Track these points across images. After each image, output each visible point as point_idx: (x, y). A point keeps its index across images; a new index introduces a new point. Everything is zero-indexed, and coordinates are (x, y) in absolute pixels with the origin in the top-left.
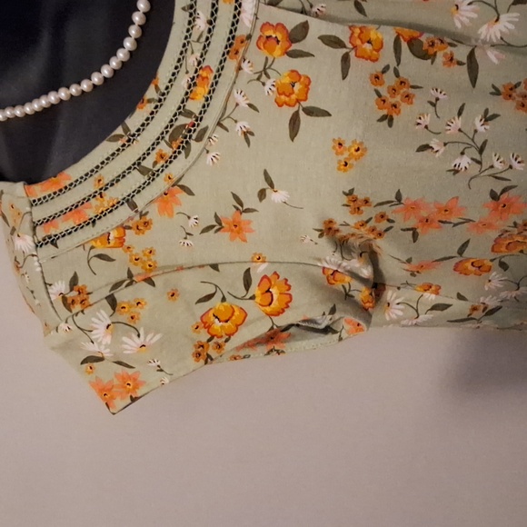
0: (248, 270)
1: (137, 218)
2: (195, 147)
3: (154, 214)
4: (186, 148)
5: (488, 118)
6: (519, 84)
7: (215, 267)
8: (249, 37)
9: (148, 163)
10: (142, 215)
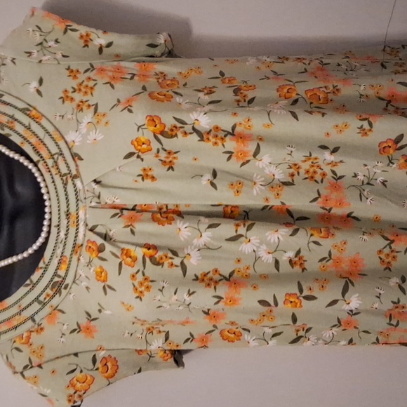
0: (95, 356)
1: (36, 326)
2: (64, 292)
3: (45, 323)
4: (59, 292)
5: (190, 294)
6: (209, 272)
7: (76, 355)
8: (82, 245)
9: (41, 298)
10: (39, 325)
